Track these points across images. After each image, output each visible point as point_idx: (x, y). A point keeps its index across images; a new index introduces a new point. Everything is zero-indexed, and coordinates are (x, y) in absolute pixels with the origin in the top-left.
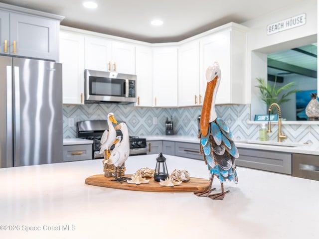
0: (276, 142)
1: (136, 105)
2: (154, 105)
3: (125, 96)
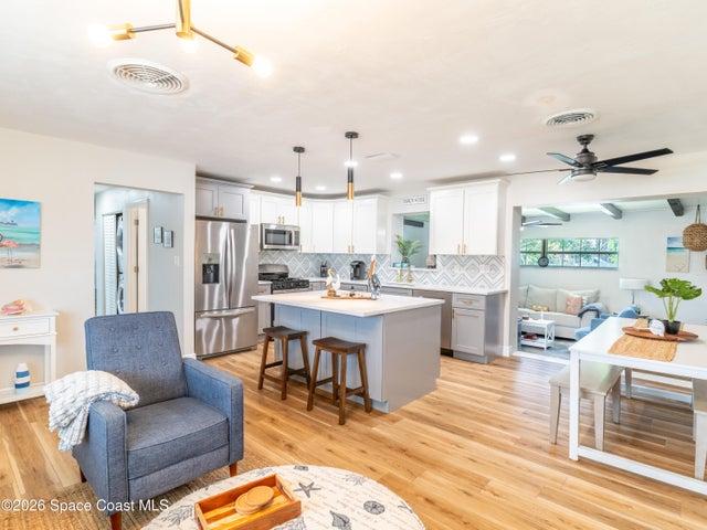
1: (299, 251)
3: (291, 245)
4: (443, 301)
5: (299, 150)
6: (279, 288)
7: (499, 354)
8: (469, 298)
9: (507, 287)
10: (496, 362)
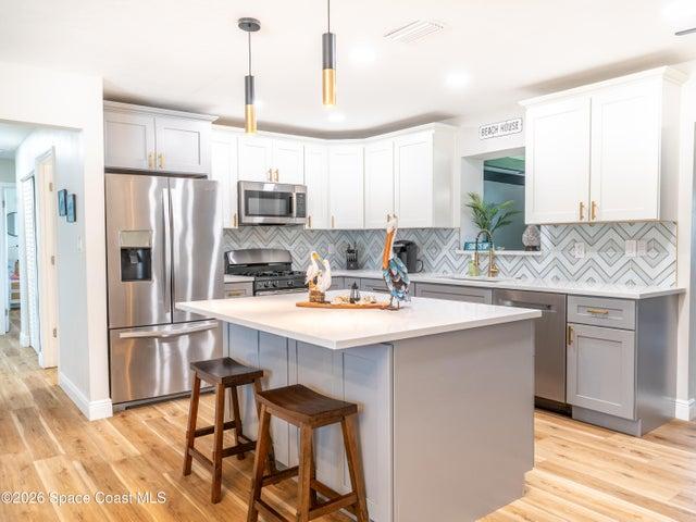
0: (486, 277)
1: (307, 227)
2: (330, 228)
3: (291, 217)
4: (537, 313)
5: (250, 25)
6: (266, 289)
7: (667, 414)
8: (603, 306)
9: (684, 283)
10: (661, 431)
